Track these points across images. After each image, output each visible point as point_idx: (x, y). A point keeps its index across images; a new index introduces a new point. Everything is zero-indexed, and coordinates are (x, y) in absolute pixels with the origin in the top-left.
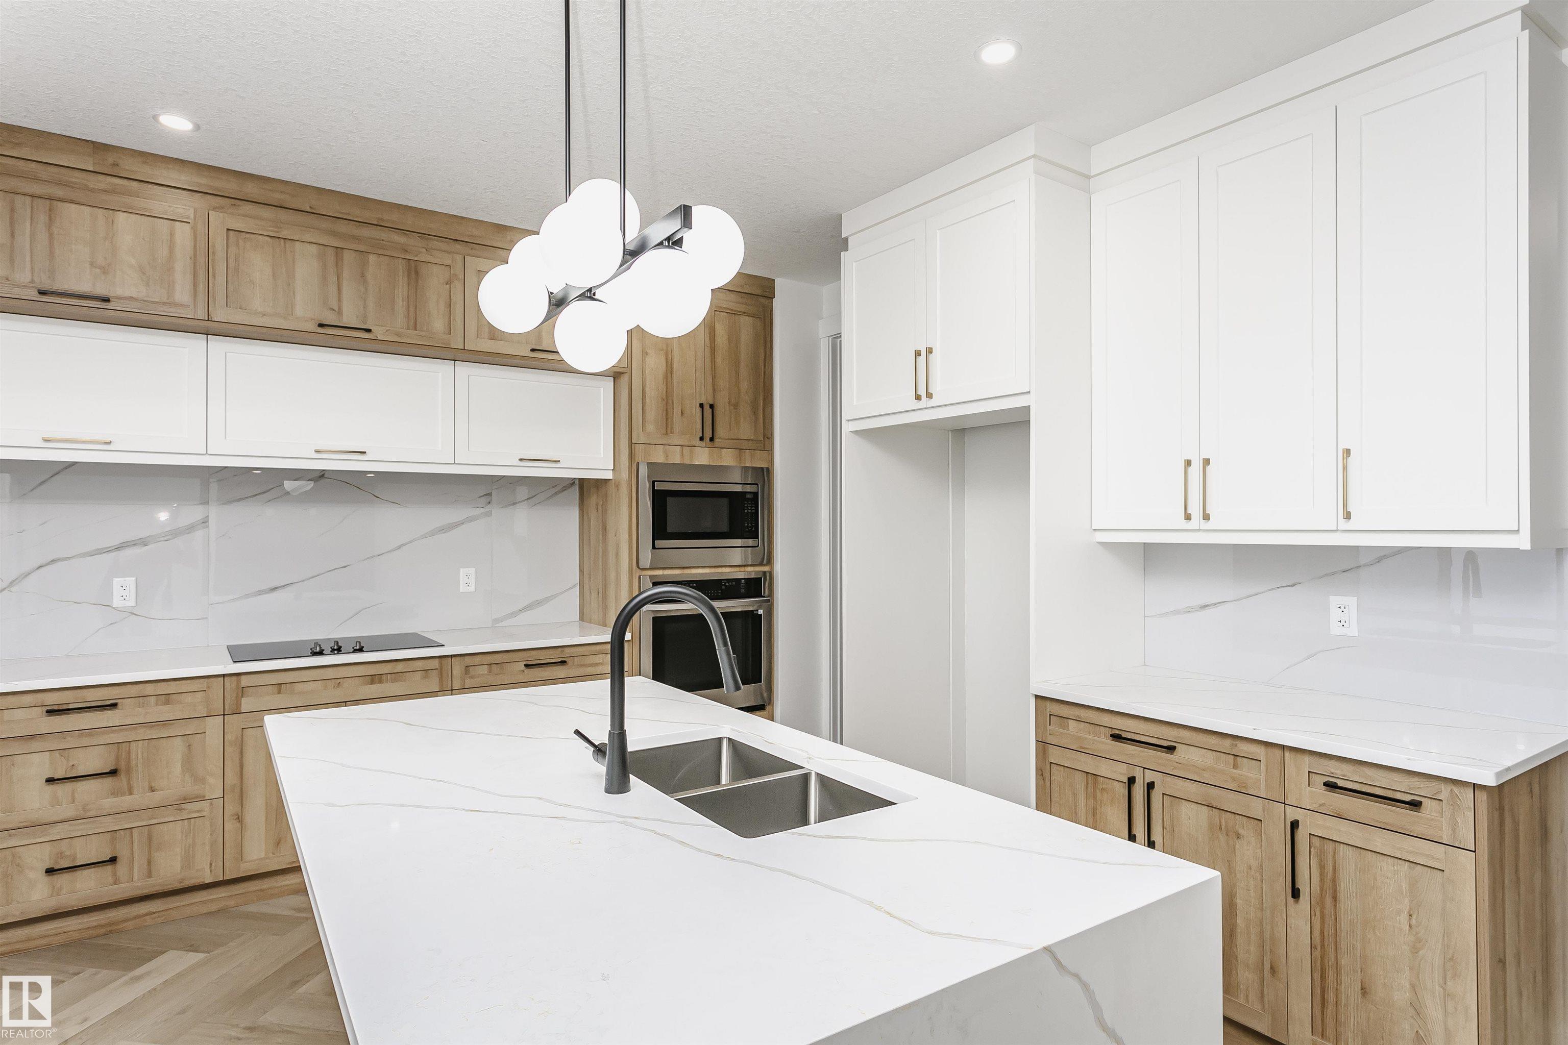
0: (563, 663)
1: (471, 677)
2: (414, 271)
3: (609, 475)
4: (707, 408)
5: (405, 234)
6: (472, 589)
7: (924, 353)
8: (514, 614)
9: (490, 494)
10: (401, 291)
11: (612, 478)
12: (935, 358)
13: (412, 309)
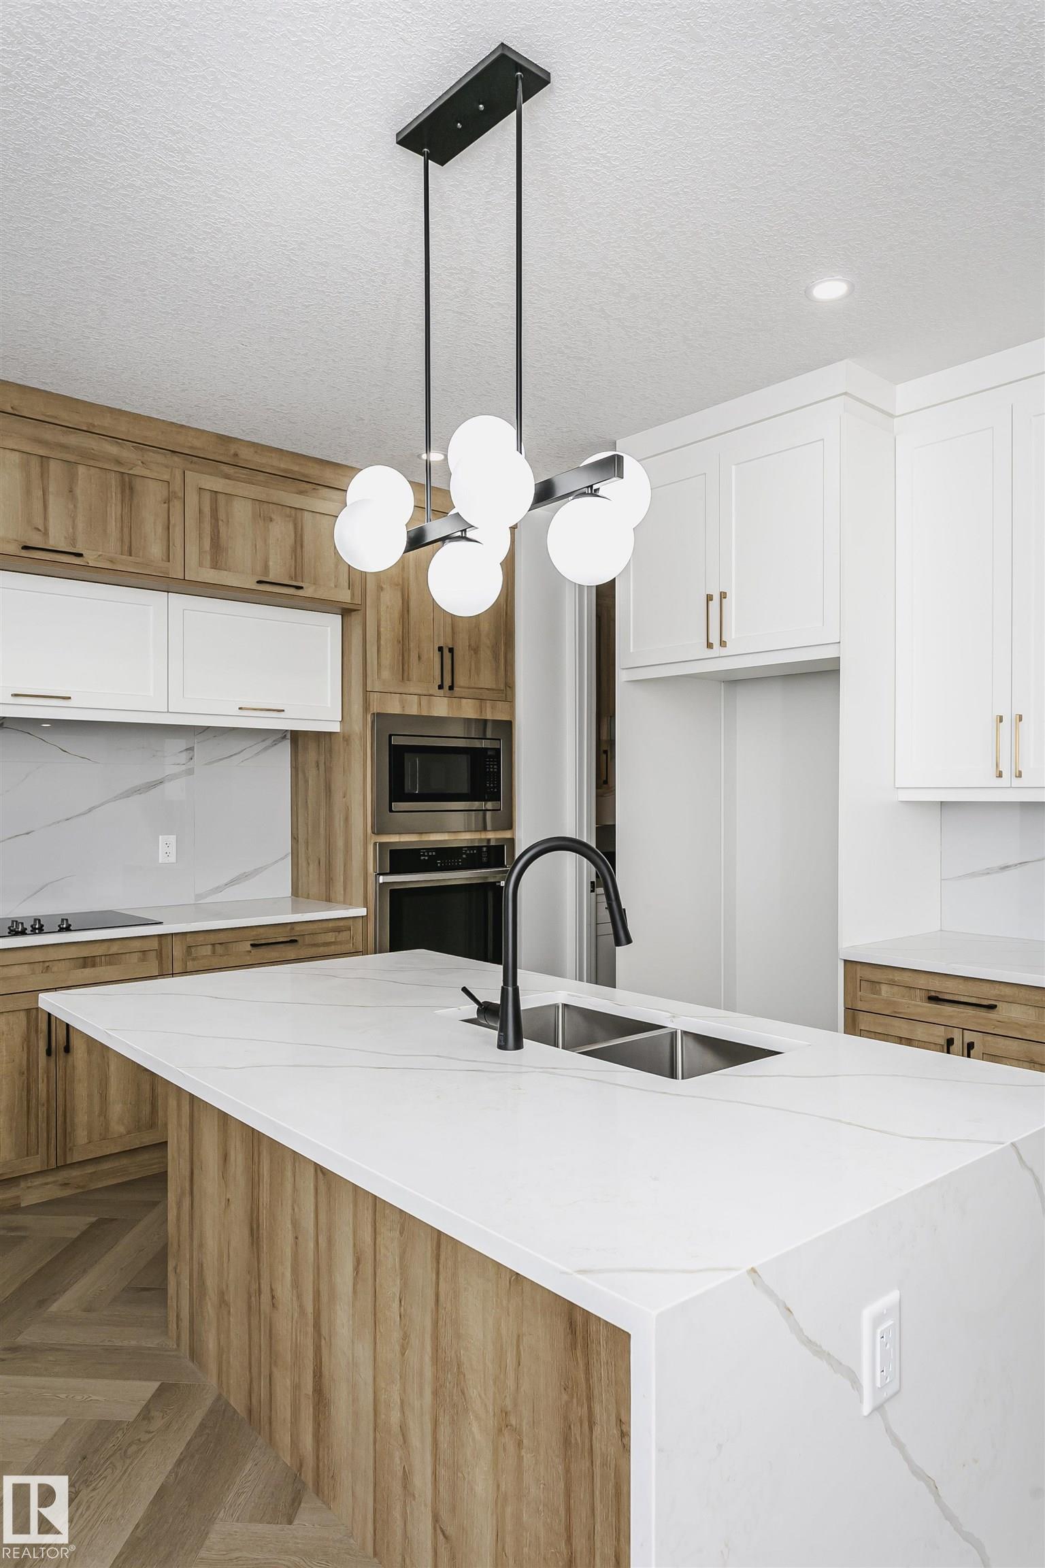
0: (294, 941)
1: (194, 959)
2: (128, 487)
3: (336, 728)
4: (446, 651)
5: (117, 442)
6: (173, 859)
7: (716, 598)
8: (218, 889)
9: (191, 749)
10: (114, 510)
11: (339, 731)
12: (731, 604)
13: (126, 530)
